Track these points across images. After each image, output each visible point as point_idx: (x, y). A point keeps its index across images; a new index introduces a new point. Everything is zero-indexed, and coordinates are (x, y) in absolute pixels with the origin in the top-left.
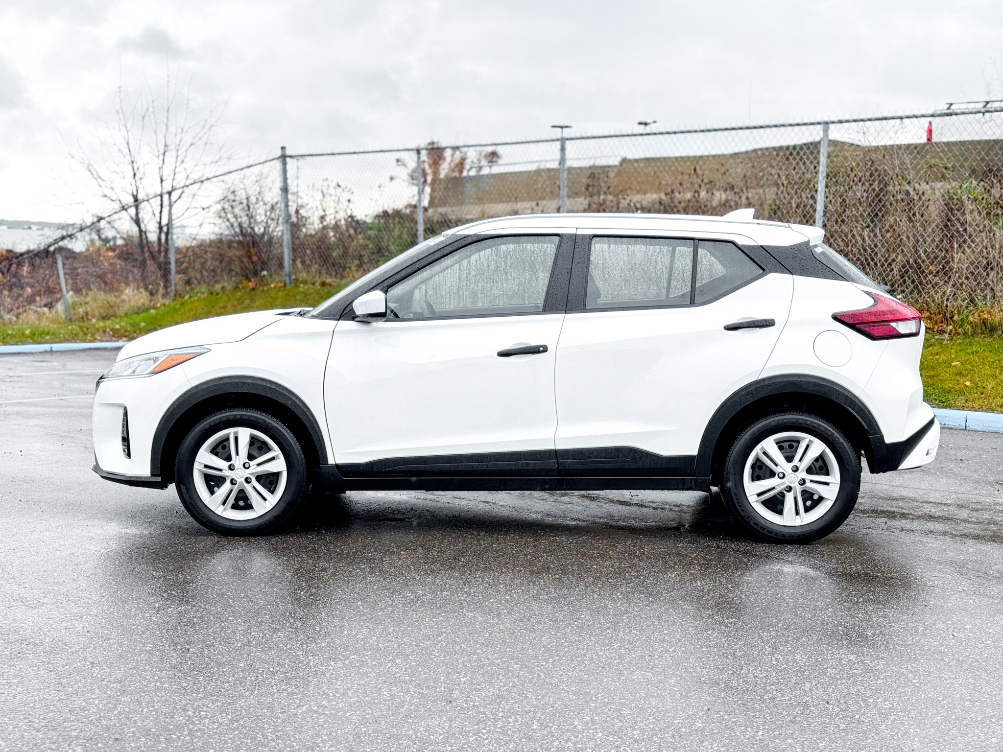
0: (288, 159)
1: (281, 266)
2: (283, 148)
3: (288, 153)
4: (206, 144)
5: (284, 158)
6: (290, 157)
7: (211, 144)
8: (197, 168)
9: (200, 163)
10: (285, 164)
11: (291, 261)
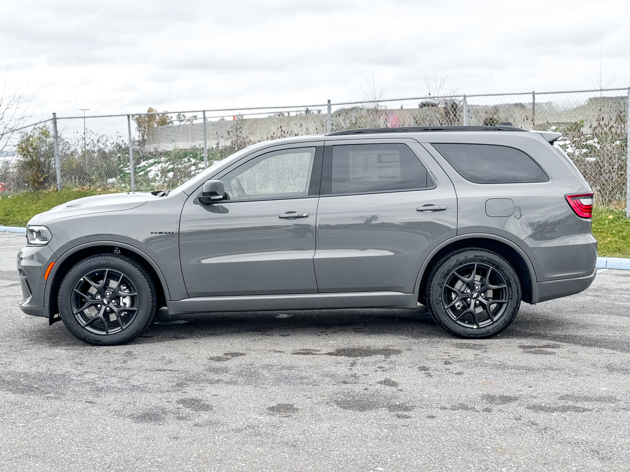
0: (57, 120)
1: (55, 179)
2: (54, 114)
3: (57, 116)
4: (17, 107)
5: (55, 120)
6: (59, 118)
7: (19, 108)
8: (11, 122)
9: (13, 119)
10: (55, 123)
11: (60, 177)
